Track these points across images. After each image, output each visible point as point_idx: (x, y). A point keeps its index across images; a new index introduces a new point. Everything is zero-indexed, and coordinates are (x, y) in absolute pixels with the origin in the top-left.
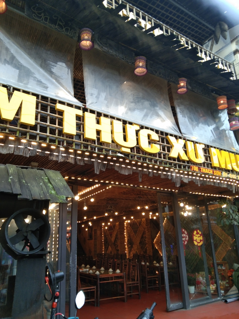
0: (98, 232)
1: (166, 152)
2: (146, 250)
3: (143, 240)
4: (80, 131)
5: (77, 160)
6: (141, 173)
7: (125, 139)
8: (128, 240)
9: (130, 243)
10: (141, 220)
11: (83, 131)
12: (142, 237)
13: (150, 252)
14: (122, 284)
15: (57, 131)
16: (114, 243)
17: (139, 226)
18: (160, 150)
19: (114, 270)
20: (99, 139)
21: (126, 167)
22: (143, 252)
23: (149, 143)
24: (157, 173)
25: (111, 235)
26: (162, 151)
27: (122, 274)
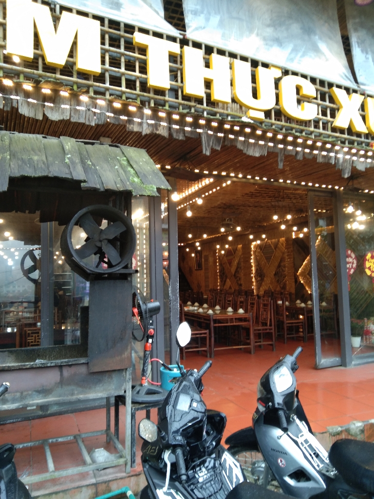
0: (211, 259)
1: (329, 118)
2: (285, 284)
3: (281, 270)
4: (177, 81)
5: (172, 130)
6: (283, 153)
7: (255, 95)
8: (257, 270)
9: (260, 274)
10: (279, 241)
11: (182, 82)
12: (279, 266)
13: (291, 287)
14: (247, 330)
15: (138, 84)
16: (235, 275)
17: (275, 249)
18: (318, 114)
19: (235, 310)
20: (209, 96)
21: (256, 142)
22: (281, 287)
23: (299, 102)
24: (311, 153)
25: (230, 263)
26: (320, 116)
27: (247, 315)
